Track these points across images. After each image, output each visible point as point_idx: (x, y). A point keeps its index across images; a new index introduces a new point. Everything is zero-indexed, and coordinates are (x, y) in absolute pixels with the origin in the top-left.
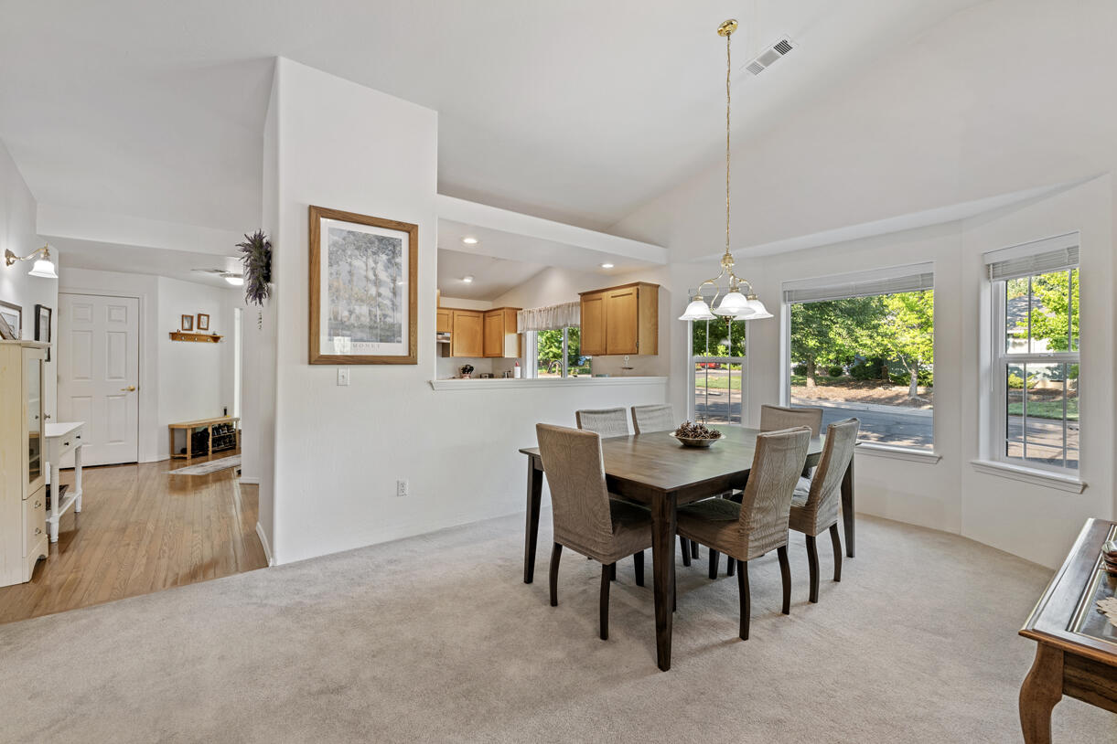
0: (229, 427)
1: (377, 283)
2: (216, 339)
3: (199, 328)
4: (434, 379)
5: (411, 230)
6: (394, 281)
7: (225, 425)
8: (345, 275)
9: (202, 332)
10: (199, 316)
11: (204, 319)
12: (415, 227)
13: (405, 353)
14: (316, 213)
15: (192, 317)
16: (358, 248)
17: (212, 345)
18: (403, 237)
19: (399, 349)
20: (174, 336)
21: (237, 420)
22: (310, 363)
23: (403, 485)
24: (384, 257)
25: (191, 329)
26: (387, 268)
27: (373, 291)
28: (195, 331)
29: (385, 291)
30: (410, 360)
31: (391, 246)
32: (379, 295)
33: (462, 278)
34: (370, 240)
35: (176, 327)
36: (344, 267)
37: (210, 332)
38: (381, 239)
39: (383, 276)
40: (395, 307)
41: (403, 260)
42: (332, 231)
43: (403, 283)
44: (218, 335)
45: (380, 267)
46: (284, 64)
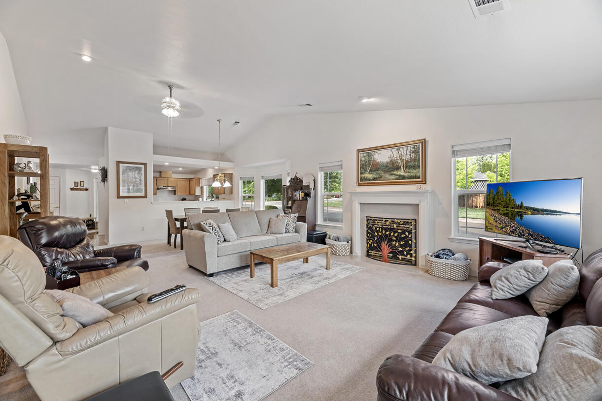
0: (93, 221)
1: (135, 178)
2: (87, 190)
3: (80, 186)
4: (153, 201)
5: (145, 164)
6: (140, 177)
7: (91, 220)
8: (126, 177)
9: (82, 188)
10: (81, 182)
11: (82, 183)
12: (146, 164)
13: (144, 195)
14: (118, 163)
15: (78, 182)
16: (130, 170)
17: (86, 192)
18: (143, 166)
19: (143, 194)
20: (72, 189)
21: (96, 218)
22: (117, 198)
23: (144, 228)
24: (137, 172)
25: (78, 186)
26: (138, 174)
27: (134, 180)
28: (79, 187)
29: (138, 180)
30: (145, 197)
31: (140, 169)
32: (136, 181)
33: (179, 168)
34: (133, 168)
35: (73, 186)
36: (126, 175)
37: (84, 187)
38: (136, 167)
39: (137, 176)
40: (140, 184)
41: (143, 172)
42: (123, 166)
43: (143, 178)
44: (88, 188)
45: (136, 174)
46: (110, 129)
